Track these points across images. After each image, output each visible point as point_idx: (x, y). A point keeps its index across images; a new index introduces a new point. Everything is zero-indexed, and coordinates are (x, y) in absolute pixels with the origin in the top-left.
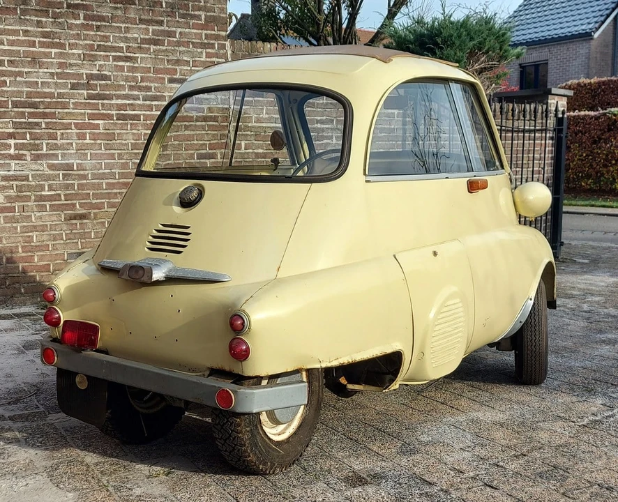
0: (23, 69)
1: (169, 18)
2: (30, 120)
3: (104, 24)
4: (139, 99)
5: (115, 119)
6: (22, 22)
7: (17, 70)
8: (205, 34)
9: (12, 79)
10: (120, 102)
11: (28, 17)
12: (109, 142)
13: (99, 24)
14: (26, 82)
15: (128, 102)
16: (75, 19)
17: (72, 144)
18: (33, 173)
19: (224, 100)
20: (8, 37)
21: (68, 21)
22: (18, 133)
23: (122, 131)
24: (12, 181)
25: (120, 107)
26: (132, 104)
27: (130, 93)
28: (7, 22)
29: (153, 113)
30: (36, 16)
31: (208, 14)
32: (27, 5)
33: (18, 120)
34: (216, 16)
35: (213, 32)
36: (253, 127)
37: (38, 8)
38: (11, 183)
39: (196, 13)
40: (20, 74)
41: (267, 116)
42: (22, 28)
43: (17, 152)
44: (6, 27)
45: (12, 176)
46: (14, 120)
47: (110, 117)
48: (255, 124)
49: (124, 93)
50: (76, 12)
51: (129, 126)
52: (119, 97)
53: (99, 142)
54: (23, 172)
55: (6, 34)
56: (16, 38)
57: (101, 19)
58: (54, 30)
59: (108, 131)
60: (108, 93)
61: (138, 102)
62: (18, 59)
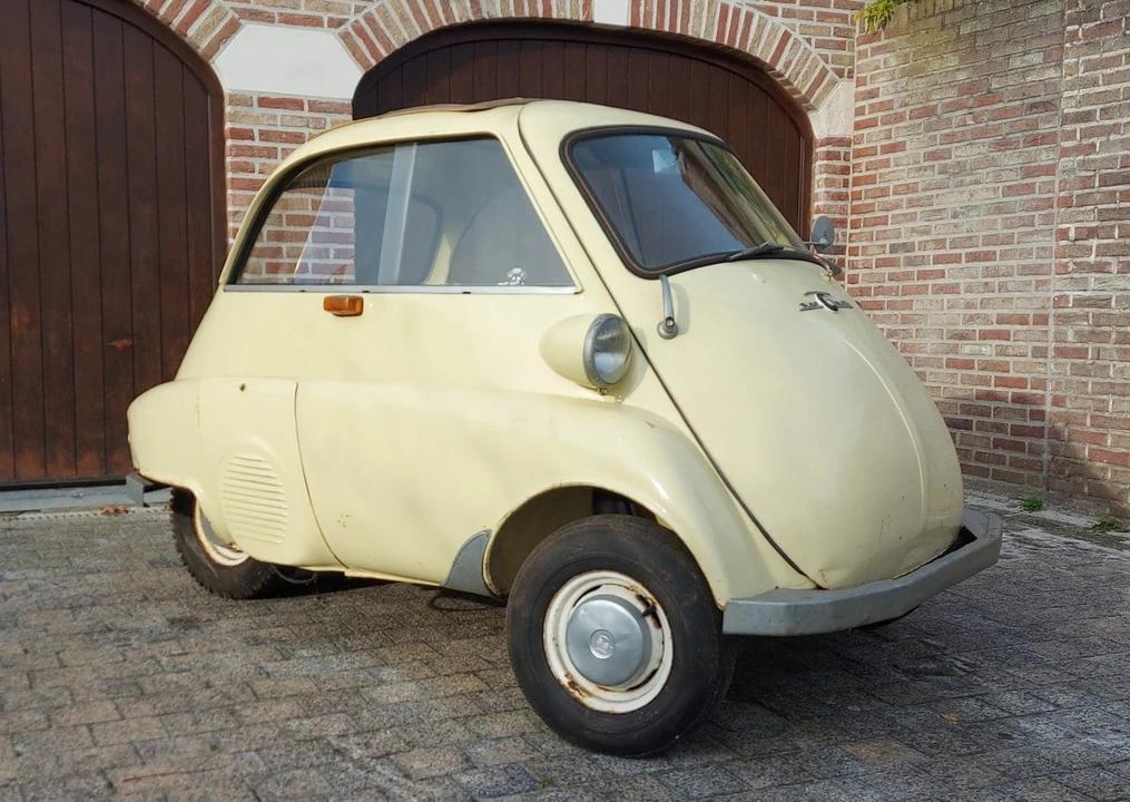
0: (1120, 120)
2: (1123, 205)
7: (1112, 122)
9: (1104, 139)
14: (1122, 141)
18: (1119, 294)
20: (1105, 71)
22: (1103, 227)
24: (1088, 306)
28: (1106, 45)
33: (1105, 206)
38: (1086, 310)
40: (1115, 129)
43: (1099, 259)
44: (1104, 55)
45: (1089, 298)
46: (1100, 207)
54: (1105, 293)
55: (1103, 67)
56: (1116, 69)
62: (1115, 104)
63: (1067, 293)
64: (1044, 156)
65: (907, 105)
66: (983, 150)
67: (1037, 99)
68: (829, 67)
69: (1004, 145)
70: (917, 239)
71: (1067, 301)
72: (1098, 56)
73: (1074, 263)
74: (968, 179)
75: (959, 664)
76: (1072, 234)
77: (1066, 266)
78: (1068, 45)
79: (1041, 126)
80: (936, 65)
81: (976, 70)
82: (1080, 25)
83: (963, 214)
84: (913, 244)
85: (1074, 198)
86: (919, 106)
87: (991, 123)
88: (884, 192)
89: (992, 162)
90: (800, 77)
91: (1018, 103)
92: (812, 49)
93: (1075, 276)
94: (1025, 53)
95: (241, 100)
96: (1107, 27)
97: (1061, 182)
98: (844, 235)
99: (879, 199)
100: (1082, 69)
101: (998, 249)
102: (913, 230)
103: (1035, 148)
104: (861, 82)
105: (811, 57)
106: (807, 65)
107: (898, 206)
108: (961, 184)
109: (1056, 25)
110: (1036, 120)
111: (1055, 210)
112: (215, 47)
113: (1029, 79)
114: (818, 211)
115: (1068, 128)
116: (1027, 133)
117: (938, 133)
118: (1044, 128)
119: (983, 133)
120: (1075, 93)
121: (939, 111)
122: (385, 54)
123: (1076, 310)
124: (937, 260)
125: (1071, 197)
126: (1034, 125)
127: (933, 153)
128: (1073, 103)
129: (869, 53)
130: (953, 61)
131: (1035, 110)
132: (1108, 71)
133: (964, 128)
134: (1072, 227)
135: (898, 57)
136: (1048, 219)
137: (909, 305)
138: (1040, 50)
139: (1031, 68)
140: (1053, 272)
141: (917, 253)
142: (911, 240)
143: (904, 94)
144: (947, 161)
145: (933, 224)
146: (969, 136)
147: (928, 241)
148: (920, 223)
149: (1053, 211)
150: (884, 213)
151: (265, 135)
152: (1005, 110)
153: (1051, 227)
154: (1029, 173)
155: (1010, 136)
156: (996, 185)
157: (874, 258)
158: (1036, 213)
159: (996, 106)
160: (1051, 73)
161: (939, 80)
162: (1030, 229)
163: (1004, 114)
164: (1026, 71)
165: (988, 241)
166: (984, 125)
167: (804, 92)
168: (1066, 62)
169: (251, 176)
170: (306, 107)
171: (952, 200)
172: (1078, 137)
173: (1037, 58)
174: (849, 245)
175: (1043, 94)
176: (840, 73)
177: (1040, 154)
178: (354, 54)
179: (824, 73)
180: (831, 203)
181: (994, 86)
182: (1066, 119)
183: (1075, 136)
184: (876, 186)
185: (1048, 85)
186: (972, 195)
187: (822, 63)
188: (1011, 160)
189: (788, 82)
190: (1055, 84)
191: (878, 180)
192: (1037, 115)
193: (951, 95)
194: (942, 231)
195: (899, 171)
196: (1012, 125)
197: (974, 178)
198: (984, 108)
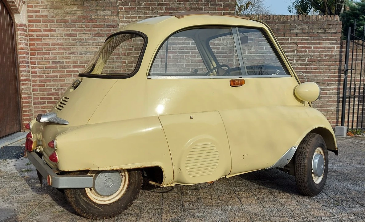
1: (205, 7)
3: (174, 11)
4: (190, 44)
5: (178, 53)
6: (138, 13)
8: (223, 13)
9: (135, 39)
10: (180, 46)
11: (141, 11)
12: (175, 64)
13: (172, 11)
15: (184, 46)
16: (161, 10)
17: (158, 65)
19: (231, 43)
20: (132, 20)
21: (158, 11)
22: (135, 61)
23: (181, 59)
25: (180, 48)
26: (186, 47)
27: (185, 41)
28: (132, 13)
29: (196, 50)
30: (144, 10)
31: (225, 3)
32: (140, 6)
33: (136, 56)
34: (229, 4)
35: (228, 11)
36: (246, 56)
37: (145, 6)
39: (219, 3)
41: (254, 50)
42: (138, 15)
44: (132, 15)
47: (176, 53)
48: (248, 54)
49: (183, 42)
50: (162, 7)
51: (184, 57)
52: (180, 44)
53: (170, 64)
55: (131, 19)
57: (173, 9)
58: (152, 15)
59: (175, 59)
60: (175, 42)
61: (189, 46)
65: (55, 18)
66: (90, 36)
67: (110, 24)
69: (99, 35)
70: (65, 60)
72: (130, 15)
73: (128, 70)
74: (85, 43)
76: (127, 62)
77: (124, 70)
78: (120, 11)
80: (66, 7)
81: (85, 12)
82: (123, 6)
84: (63, 62)
86: (61, 19)
87: (93, 28)
88: (47, 44)
89: (95, 39)
91: (103, 24)
94: (105, 10)
96: (132, 8)
99: (44, 47)
100: (125, 18)
102: (63, 57)
104: (30, 7)
107: (55, 49)
108: (83, 45)
109: (115, 5)
110: (110, 30)
114: (22, 49)
116: (107, 33)
117: (70, 29)
118: (113, 32)
119: (90, 31)
120: (123, 24)
121: (70, 22)
124: (74, 67)
127: (69, 34)
130: (75, 8)
131: (109, 27)
132: (133, 20)
133: (82, 28)
135: (48, 2)
136: (119, 58)
137: (64, 81)
138: (110, 10)
139: (107, 15)
141: (65, 65)
142: (62, 60)
143: (53, 14)
144: (75, 37)
145: (72, 56)
146: (84, 31)
147: (70, 61)
148: (64, 55)
149: (120, 56)
150: (48, 51)
152: (98, 25)
153: (119, 60)
155: (101, 33)
156: (97, 46)
157: (44, 66)
159: (94, 24)
160: (115, 17)
161: (69, 13)
162: (113, 61)
164: (105, 16)
166: (90, 28)
167: (17, 7)
168: (119, 15)
171: (79, 49)
173: (109, 12)
174: (30, 61)
175: (112, 22)
176: (23, 2)
179: (20, 1)
180: (25, 46)
181: (93, 18)
184: (42, 42)
185: (114, 21)
186: (87, 49)
188: (101, 40)
190: (116, 21)
191: (43, 40)
192: (110, 28)
193: (76, 18)
194: (76, 58)
195: (53, 39)
196: (101, 30)
197: (88, 43)
198: (89, 23)
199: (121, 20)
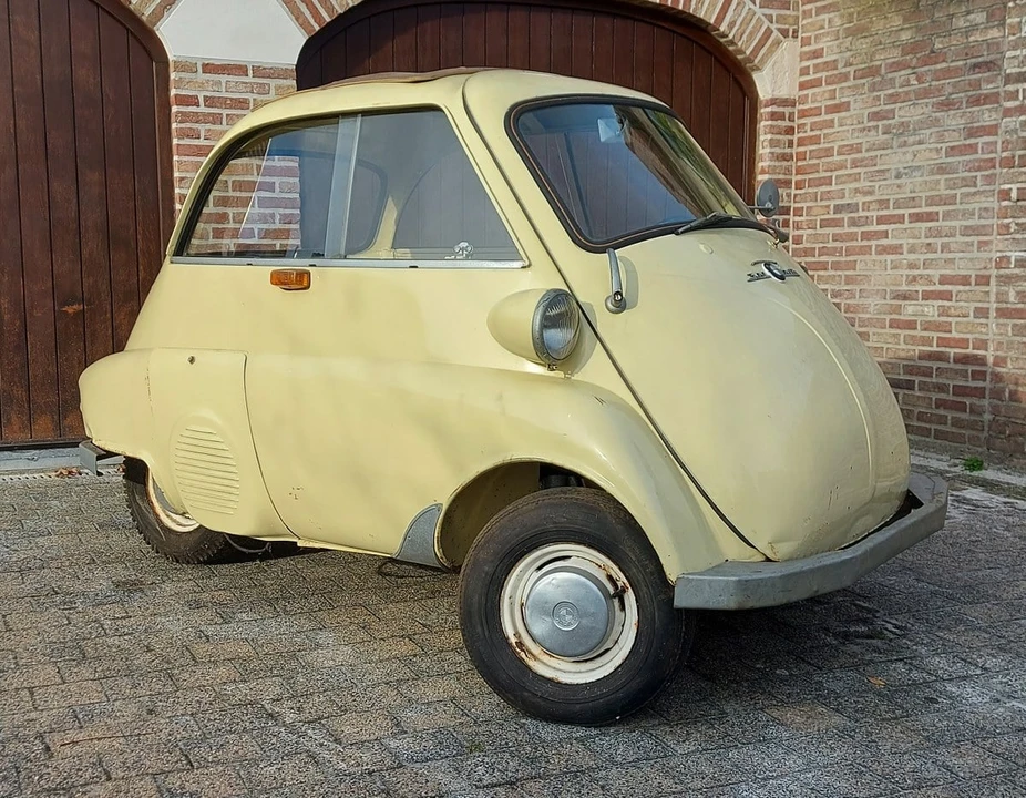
63: (1008, 254)
64: (986, 116)
65: (851, 65)
66: (926, 110)
67: (980, 59)
68: (774, 27)
69: (947, 105)
70: (860, 199)
71: (1009, 262)
73: (1017, 224)
74: (911, 139)
75: (890, 627)
76: (1014, 195)
77: (1008, 226)
78: (1011, 4)
79: (984, 86)
80: (879, 26)
81: (919, 29)
83: (906, 174)
84: (857, 204)
85: (1017, 158)
86: (863, 66)
87: (934, 83)
88: (828, 152)
89: (935, 122)
90: (744, 38)
91: (961, 63)
92: (756, 8)
93: (1018, 236)
94: (968, 13)
95: (186, 67)
97: (1003, 143)
98: (789, 195)
99: (823, 160)
100: (1024, 30)
101: (940, 209)
102: (857, 191)
103: (978, 108)
104: (806, 42)
105: (756, 17)
106: (752, 25)
107: (842, 167)
108: (905, 144)
110: (979, 80)
111: (998, 170)
112: (159, 14)
113: (971, 39)
114: (763, 172)
115: (1010, 88)
116: (970, 93)
117: (882, 94)
118: (987, 89)
119: (926, 93)
120: (1018, 52)
121: (883, 71)
122: (328, 19)
123: (1017, 271)
124: (881, 221)
125: (1013, 157)
126: (977, 85)
127: (878, 112)
128: (1016, 62)
129: (814, 12)
130: (897, 21)
131: (977, 70)
133: (909, 88)
134: (1014, 187)
135: (842, 16)
136: (990, 179)
137: (852, 266)
138: (983, 9)
139: (974, 28)
140: (995, 232)
141: (861, 214)
142: (855, 200)
143: (849, 54)
144: (890, 121)
145: (877, 184)
146: (912, 96)
147: (871, 202)
148: (863, 184)
149: (995, 171)
150: (829, 174)
151: (209, 101)
152: (948, 70)
153: (992, 188)
154: (972, 133)
155: (953, 96)
156: (939, 146)
157: (818, 218)
158: (978, 174)
159: (939, 66)
160: (995, 33)
161: (883, 40)
162: (973, 190)
163: (947, 73)
164: (968, 32)
165: (931, 201)
166: (927, 85)
167: (748, 53)
168: (1009, 21)
169: (196, 142)
170: (250, 72)
171: (895, 160)
172: (1021, 97)
173: (979, 18)
174: (793, 205)
175: (985, 53)
176: (785, 33)
177: (983, 114)
178: (297, 19)
179: (769, 32)
180: (777, 164)
181: (938, 46)
182: (1009, 79)
183: (1017, 96)
184: (821, 146)
185: (993, 45)
186: (915, 156)
187: (766, 24)
188: (954, 120)
189: (732, 42)
190: (998, 44)
191: (822, 140)
192: (980, 75)
193: (895, 55)
194: (885, 192)
195: (843, 131)
196: (955, 85)
197: (917, 138)
198: (927, 68)
199: (1012, 38)
